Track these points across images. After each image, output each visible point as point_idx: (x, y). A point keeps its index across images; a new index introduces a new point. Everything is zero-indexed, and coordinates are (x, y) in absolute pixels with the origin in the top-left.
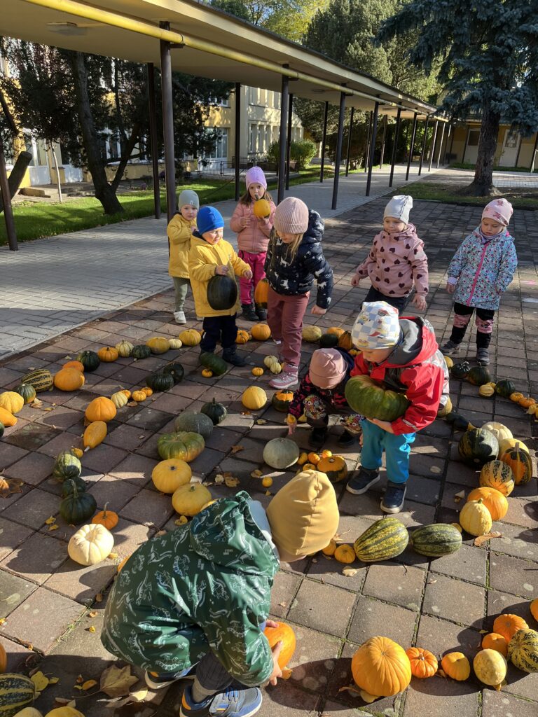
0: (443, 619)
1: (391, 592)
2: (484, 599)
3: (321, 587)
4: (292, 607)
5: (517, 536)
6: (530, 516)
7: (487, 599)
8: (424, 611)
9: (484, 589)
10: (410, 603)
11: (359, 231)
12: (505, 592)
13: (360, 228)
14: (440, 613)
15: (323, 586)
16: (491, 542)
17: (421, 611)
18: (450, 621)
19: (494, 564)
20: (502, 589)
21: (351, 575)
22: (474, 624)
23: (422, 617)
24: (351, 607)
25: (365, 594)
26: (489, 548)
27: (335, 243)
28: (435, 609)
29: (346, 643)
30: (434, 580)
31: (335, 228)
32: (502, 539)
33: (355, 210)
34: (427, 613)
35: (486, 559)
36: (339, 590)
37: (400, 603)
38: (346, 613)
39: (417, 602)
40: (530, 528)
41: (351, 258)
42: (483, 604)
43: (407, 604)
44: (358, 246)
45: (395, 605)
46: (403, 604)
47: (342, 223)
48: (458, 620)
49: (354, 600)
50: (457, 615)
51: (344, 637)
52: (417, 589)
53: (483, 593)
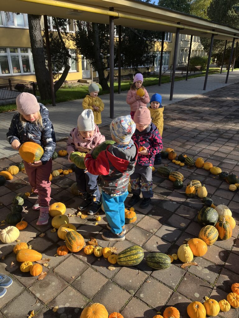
0: (143, 301)
1: (125, 282)
2: (169, 296)
3: (95, 272)
4: (77, 279)
5: (206, 267)
6: (220, 258)
7: (171, 297)
8: (136, 295)
9: (173, 290)
10: (131, 290)
11: (212, 101)
12: (183, 295)
13: (213, 100)
14: (142, 298)
15: (96, 273)
16: (190, 267)
17: (134, 295)
18: (146, 303)
19: (185, 279)
20: (182, 293)
21: (111, 270)
22: (157, 307)
23: (133, 298)
24: (102, 285)
25: (113, 281)
26: (188, 270)
27: (196, 106)
28: (142, 295)
29: (90, 302)
30: (149, 281)
31: (200, 99)
32: (197, 267)
33: (215, 90)
34: (136, 297)
35: (183, 276)
36: (102, 276)
37: (126, 288)
38: (99, 288)
39: (135, 290)
40: (216, 264)
41: (200, 114)
42: (168, 298)
43: (130, 290)
44: (207, 109)
45: (124, 289)
46: (127, 290)
47: (205, 97)
48: (149, 304)
49: (106, 282)
50: (151, 301)
51: (91, 299)
52: (138, 284)
53: (170, 293)
